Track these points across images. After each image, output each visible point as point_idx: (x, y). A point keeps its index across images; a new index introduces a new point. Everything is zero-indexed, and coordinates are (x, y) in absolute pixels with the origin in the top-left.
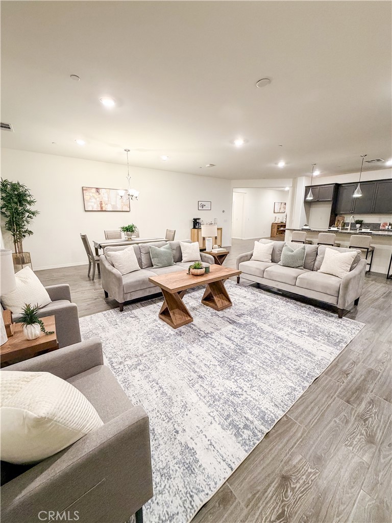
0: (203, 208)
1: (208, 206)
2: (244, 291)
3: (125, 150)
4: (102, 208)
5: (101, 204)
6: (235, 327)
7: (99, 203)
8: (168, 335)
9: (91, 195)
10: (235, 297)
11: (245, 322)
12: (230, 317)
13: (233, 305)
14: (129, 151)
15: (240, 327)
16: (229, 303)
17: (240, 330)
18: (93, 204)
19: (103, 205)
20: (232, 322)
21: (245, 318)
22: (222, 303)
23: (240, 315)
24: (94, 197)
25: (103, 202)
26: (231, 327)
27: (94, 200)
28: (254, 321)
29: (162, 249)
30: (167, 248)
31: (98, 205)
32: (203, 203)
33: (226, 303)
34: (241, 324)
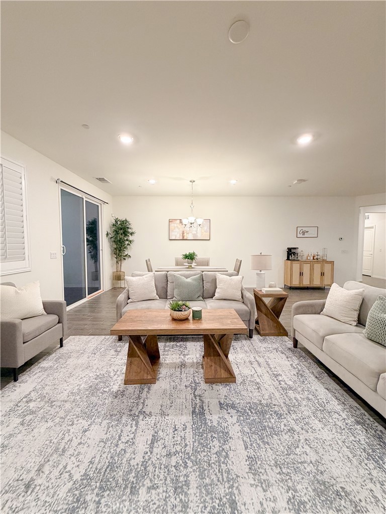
0: (304, 234)
1: (312, 232)
2: (288, 363)
3: (191, 181)
4: (183, 237)
5: (183, 233)
6: (189, 426)
7: (181, 232)
9: (175, 225)
10: (259, 370)
11: (215, 424)
12: (206, 401)
14: (194, 181)
17: (189, 435)
18: (177, 234)
19: (185, 234)
20: (199, 412)
21: (227, 416)
23: (227, 405)
24: (177, 227)
25: (185, 232)
27: (177, 230)
29: (189, 280)
30: (194, 280)
31: (180, 235)
32: (304, 229)
34: (206, 424)
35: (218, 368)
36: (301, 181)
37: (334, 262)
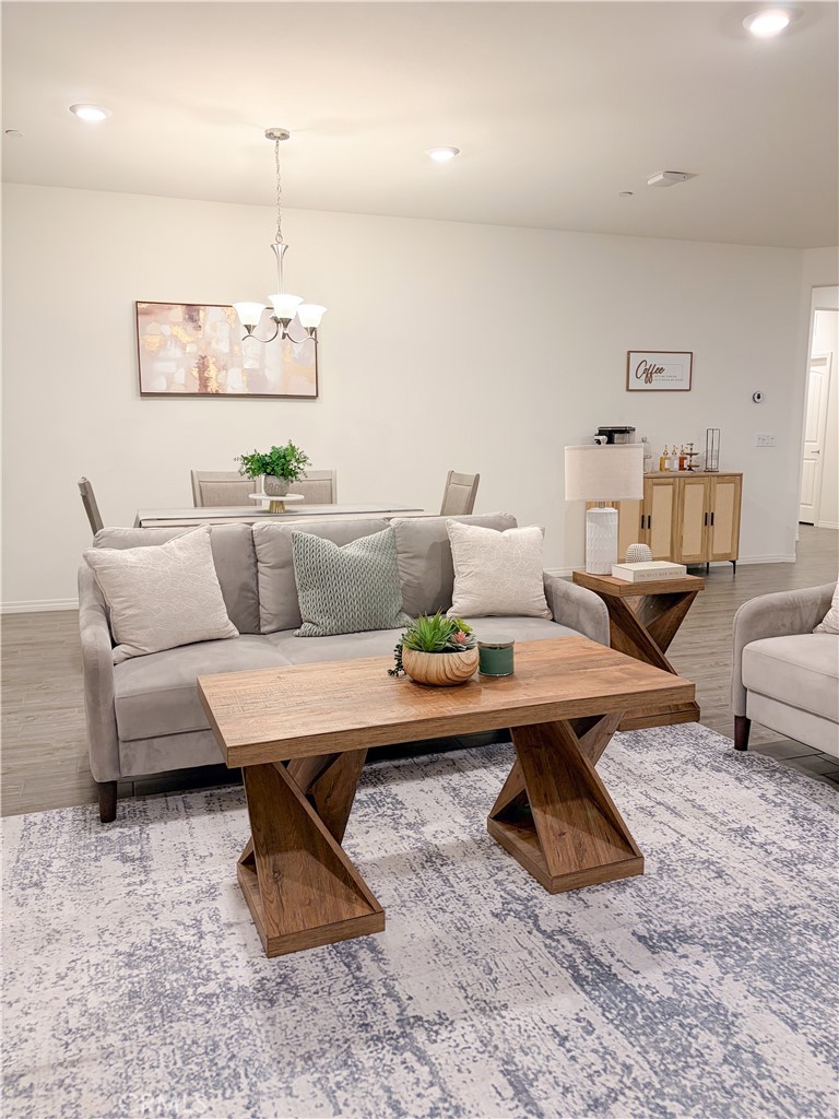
0: (649, 380)
1: (675, 370)
2: (754, 794)
3: (270, 135)
4: (204, 381)
5: (203, 366)
6: (594, 1015)
7: (194, 362)
8: (212, 987)
9: (166, 329)
10: (684, 826)
11: (667, 992)
12: (594, 940)
13: (650, 865)
14: (285, 136)
15: (623, 1021)
16: (623, 855)
17: (616, 1041)
18: (173, 371)
19: (212, 372)
20: (593, 974)
21: (683, 966)
22: (580, 849)
23: (663, 937)
24: (175, 338)
25: (211, 360)
26: (568, 1003)
27: (174, 352)
28: (732, 994)
31: (189, 373)
32: (652, 360)
33: (606, 853)
34: (639, 999)
35: (586, 839)
36: (675, 175)
37: (741, 475)
